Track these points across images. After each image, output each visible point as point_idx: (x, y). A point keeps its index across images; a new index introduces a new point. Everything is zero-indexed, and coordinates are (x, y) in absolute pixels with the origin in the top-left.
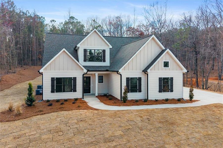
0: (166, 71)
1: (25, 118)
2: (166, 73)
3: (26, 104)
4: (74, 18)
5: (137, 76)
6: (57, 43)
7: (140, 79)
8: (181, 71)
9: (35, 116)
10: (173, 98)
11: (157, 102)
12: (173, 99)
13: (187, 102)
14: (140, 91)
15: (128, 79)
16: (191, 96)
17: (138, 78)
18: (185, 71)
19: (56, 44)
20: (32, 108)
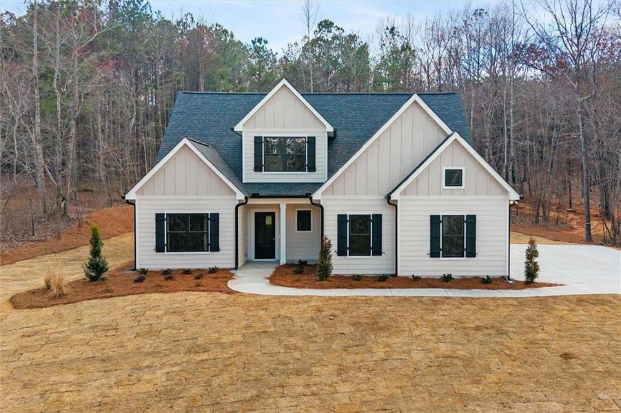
0: (454, 197)
1: (65, 304)
2: (453, 204)
3: (87, 275)
4: (333, 24)
5: (370, 211)
6: (201, 121)
7: (378, 218)
8: (502, 197)
9: (88, 300)
10: (476, 274)
11: (416, 282)
12: (477, 278)
13: (517, 285)
14: (378, 252)
15: (342, 219)
16: (532, 271)
17: (373, 215)
18: (514, 196)
19: (199, 123)
20: (97, 285)
